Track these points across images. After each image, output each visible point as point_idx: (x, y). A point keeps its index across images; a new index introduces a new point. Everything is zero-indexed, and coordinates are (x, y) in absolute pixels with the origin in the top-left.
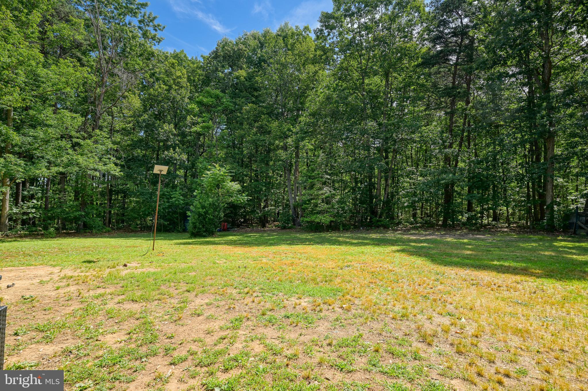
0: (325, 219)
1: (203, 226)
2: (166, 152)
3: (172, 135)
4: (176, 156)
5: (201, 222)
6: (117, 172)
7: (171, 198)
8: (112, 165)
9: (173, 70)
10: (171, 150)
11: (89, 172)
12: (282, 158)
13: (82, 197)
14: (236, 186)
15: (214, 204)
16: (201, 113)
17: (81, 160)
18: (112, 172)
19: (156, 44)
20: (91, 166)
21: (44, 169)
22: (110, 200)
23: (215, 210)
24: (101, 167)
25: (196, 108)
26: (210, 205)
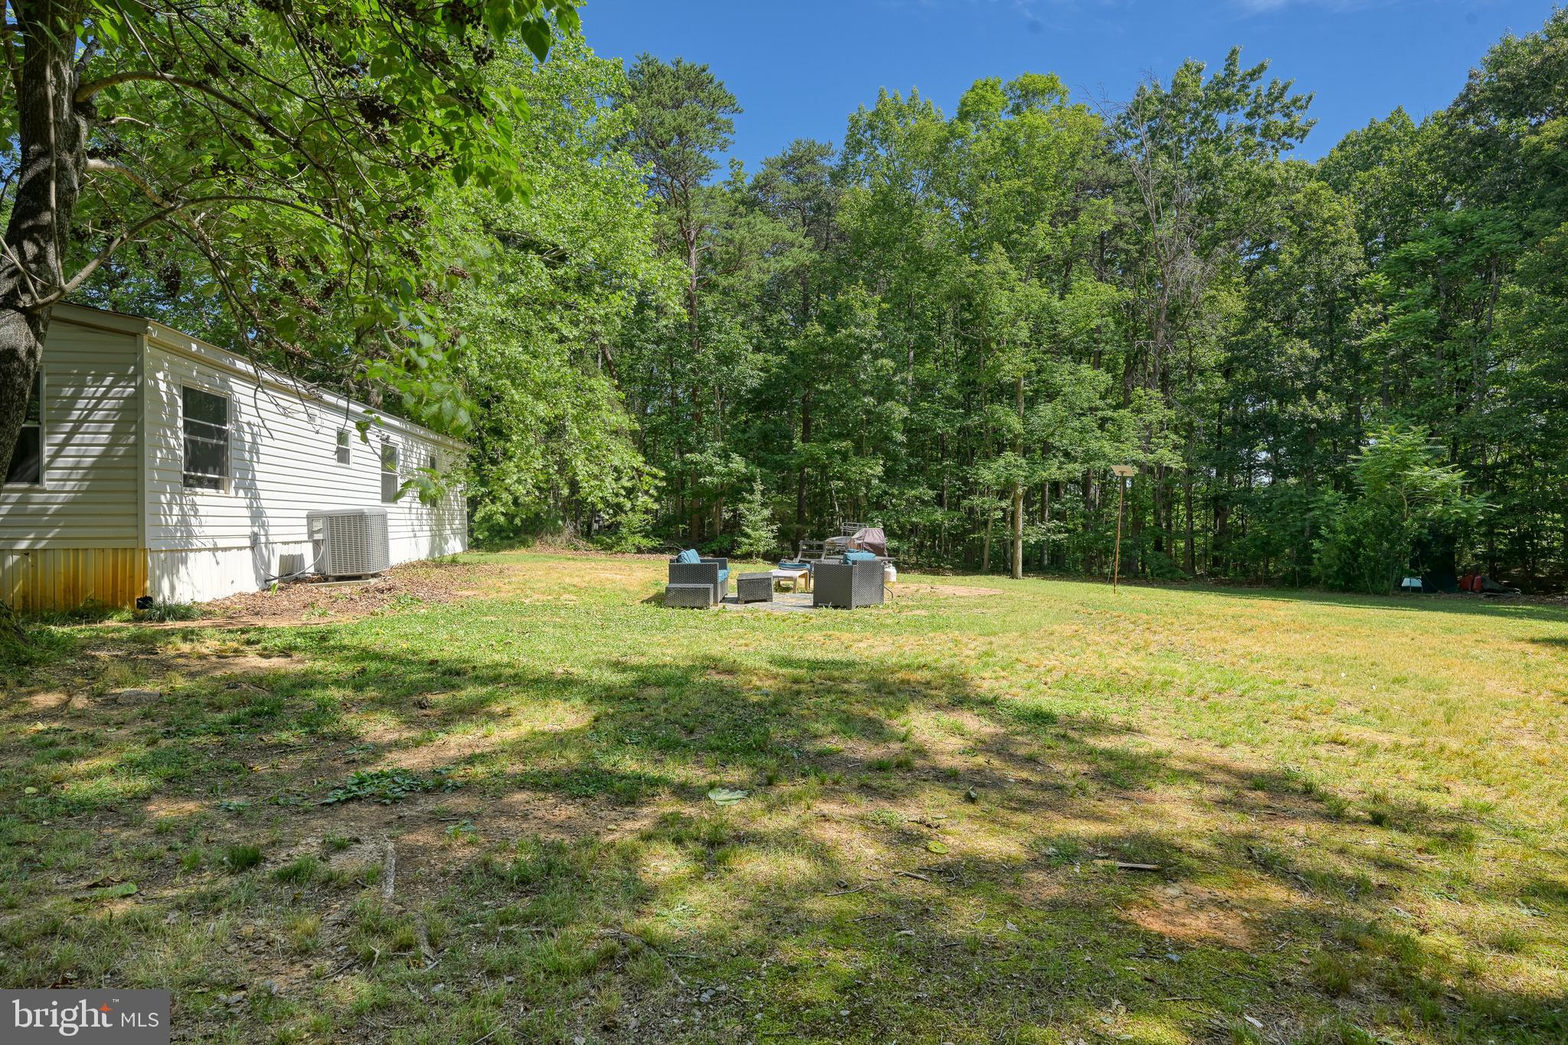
2: (1290, 407)
3: (1308, 363)
4: (1315, 412)
10: (1304, 400)
16: (1400, 287)
25: (1381, 281)
26: (1366, 524)
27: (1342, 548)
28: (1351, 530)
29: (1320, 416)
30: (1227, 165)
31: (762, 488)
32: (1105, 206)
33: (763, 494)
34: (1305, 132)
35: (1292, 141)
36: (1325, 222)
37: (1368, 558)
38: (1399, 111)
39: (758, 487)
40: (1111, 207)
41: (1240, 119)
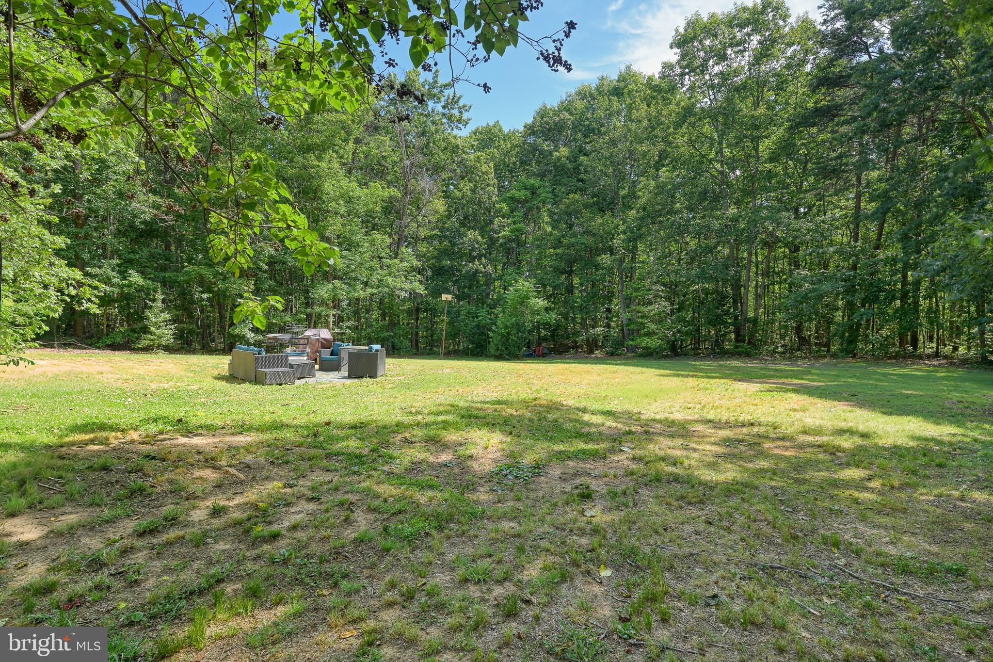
0: (653, 343)
1: (506, 348)
2: (471, 265)
3: (477, 243)
4: (481, 268)
5: (503, 344)
6: (421, 290)
7: (477, 317)
8: (417, 284)
9: (478, 165)
10: (477, 262)
11: (397, 292)
12: (605, 265)
13: (390, 317)
14: (541, 303)
15: (517, 324)
16: (512, 212)
17: (390, 280)
18: (417, 291)
19: (463, 128)
20: (399, 286)
21: (361, 292)
22: (417, 319)
23: (519, 331)
24: (407, 286)
25: (505, 207)
26: (513, 324)
27: (503, 336)
28: (506, 327)
29: (483, 270)
30: (437, 131)
31: (162, 297)
32: (385, 141)
33: (163, 301)
34: (467, 123)
35: (460, 125)
36: (483, 173)
37: (513, 340)
38: (498, 122)
39: (159, 296)
40: (388, 143)
41: (439, 108)
